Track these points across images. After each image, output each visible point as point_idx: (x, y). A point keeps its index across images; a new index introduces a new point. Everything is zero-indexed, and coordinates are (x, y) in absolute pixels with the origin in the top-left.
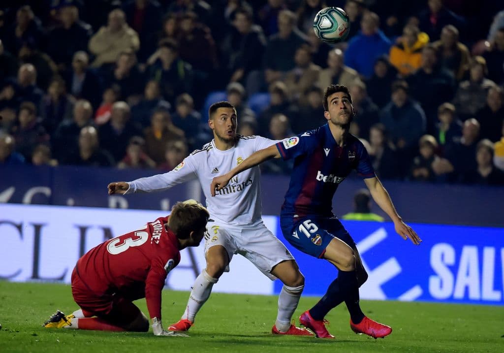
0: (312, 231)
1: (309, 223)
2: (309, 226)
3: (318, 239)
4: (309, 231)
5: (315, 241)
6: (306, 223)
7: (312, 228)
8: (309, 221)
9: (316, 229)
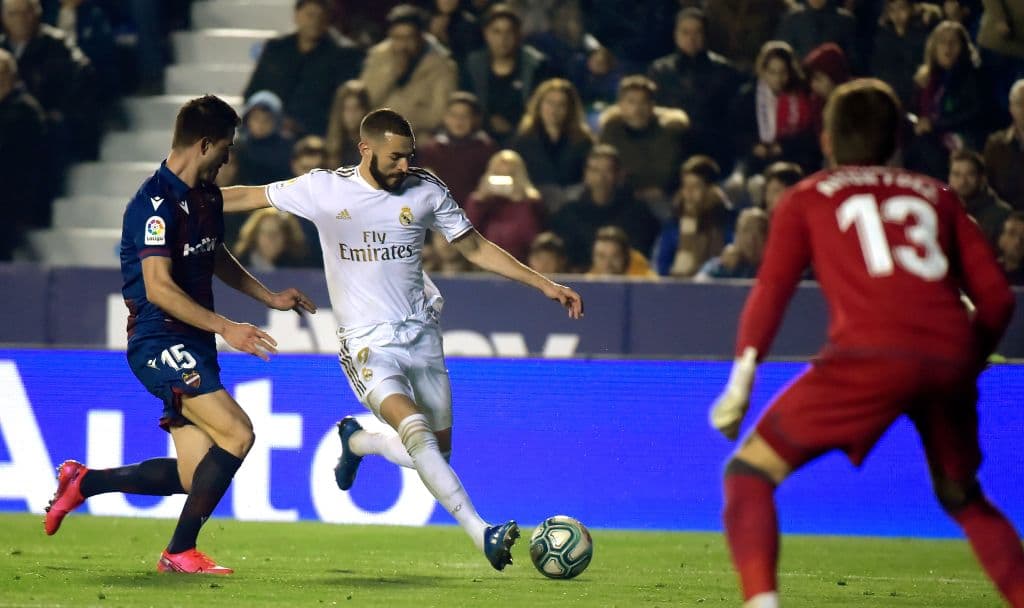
0: (185, 366)
1: (180, 350)
2: (179, 356)
3: (195, 378)
4: (179, 364)
5: (187, 380)
6: (175, 349)
7: (185, 360)
8: (182, 346)
9: (192, 363)
